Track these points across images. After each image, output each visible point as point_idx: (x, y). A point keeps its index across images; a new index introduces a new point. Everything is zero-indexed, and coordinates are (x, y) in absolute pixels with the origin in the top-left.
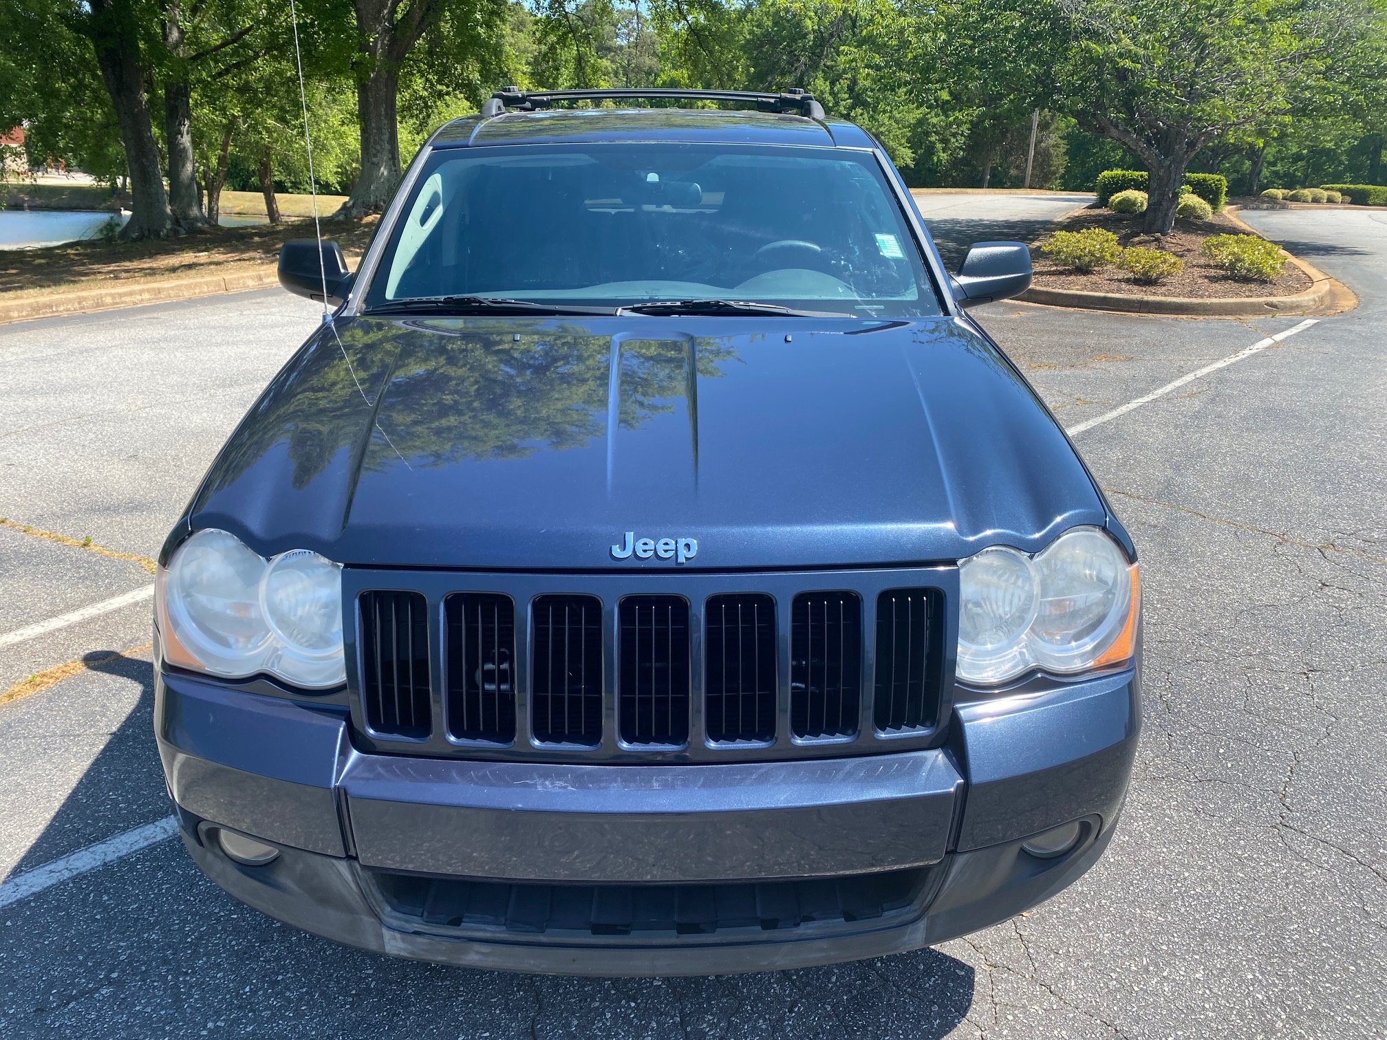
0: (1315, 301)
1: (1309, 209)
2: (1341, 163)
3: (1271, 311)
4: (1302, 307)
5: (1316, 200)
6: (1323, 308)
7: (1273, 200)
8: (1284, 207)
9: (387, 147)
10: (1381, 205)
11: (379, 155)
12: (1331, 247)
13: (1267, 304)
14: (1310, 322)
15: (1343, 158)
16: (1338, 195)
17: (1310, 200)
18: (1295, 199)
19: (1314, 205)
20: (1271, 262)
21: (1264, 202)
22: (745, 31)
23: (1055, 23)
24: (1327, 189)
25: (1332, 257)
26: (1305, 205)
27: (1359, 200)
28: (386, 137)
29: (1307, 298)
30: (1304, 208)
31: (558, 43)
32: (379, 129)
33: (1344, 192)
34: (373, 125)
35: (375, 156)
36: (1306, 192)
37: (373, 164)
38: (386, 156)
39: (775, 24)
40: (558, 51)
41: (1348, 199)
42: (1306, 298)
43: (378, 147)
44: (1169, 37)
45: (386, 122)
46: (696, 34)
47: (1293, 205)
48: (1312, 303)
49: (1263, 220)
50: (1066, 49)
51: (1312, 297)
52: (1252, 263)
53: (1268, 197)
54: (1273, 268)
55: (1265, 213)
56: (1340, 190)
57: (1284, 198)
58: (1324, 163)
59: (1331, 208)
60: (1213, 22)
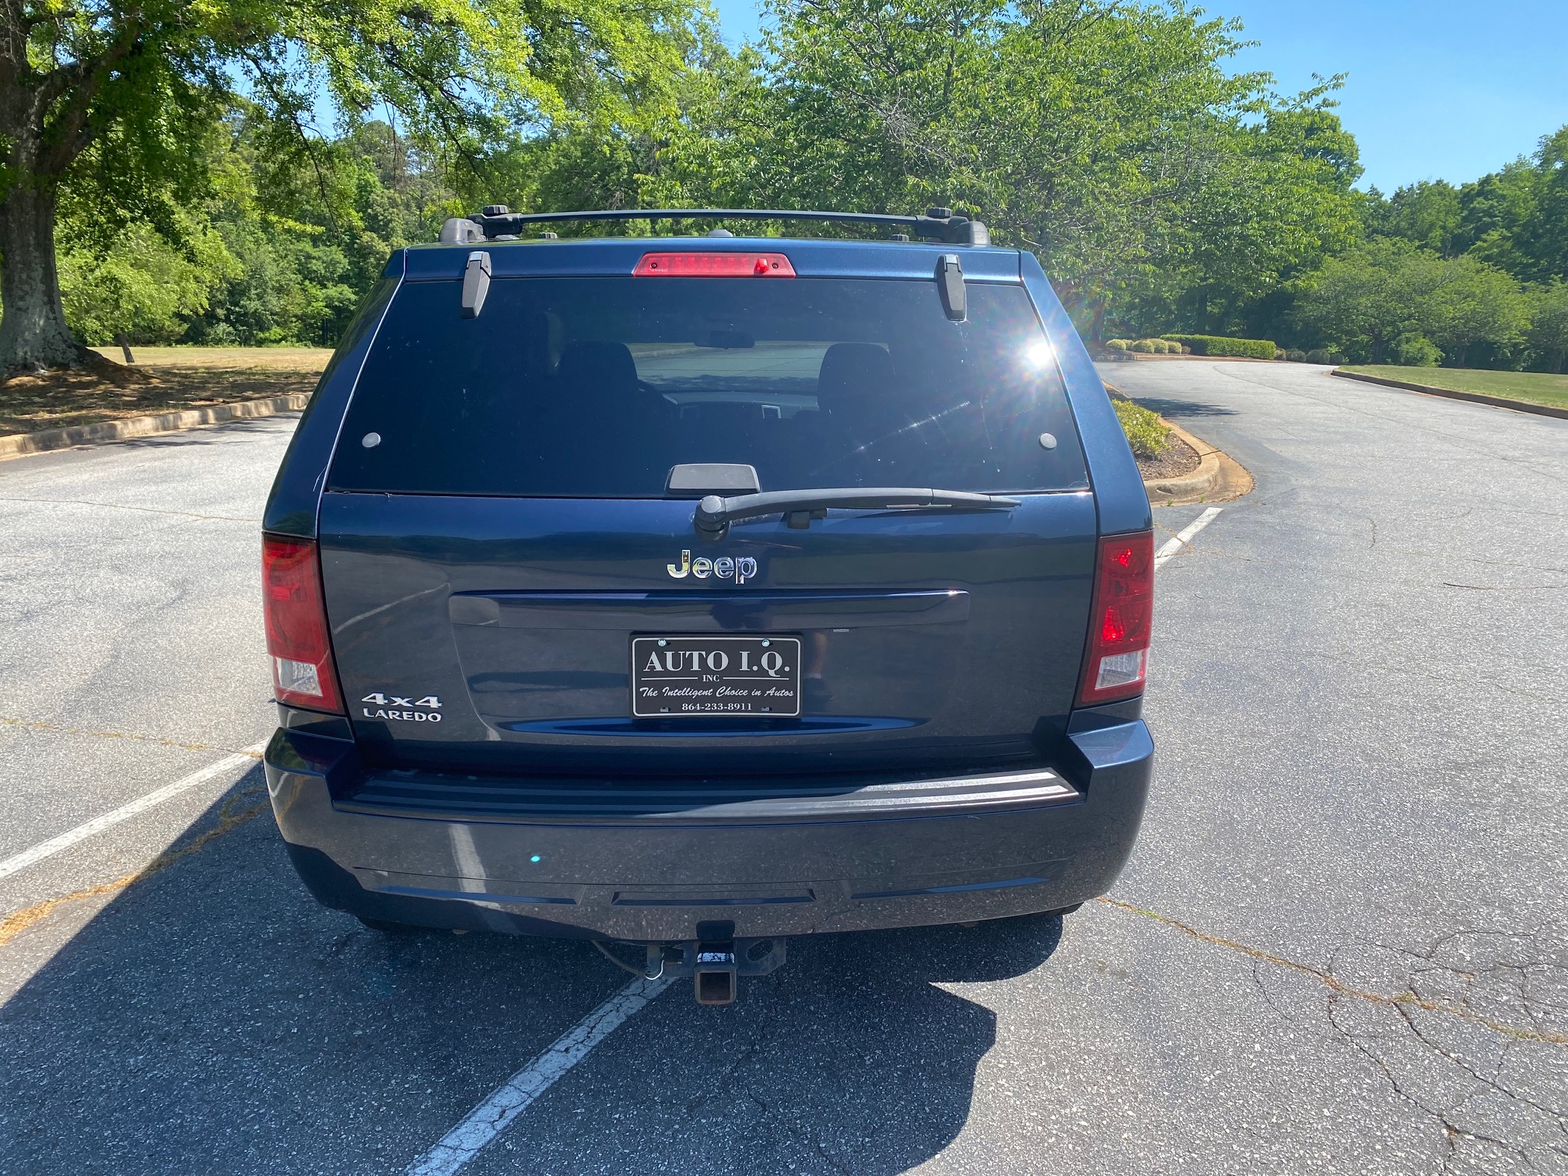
0: (1209, 481)
1: (1153, 360)
2: (1171, 312)
3: (1164, 496)
4: (1197, 490)
5: (1159, 351)
6: (1219, 490)
7: (1117, 350)
8: (1130, 359)
9: (42, 287)
10: (1218, 355)
11: (27, 298)
12: (1194, 405)
13: (1159, 489)
14: (1212, 511)
15: (1173, 307)
16: (1178, 345)
17: (1153, 350)
18: (1139, 349)
19: (1157, 356)
20: (1154, 435)
21: (1110, 353)
22: (550, 160)
23: (885, 149)
24: (1167, 339)
25: (1199, 418)
26: (1149, 356)
27: (1198, 350)
28: (38, 273)
29: (1201, 479)
30: (1148, 360)
31: (290, 161)
32: (27, 265)
33: (1184, 342)
34: (17, 258)
35: (22, 298)
36: (1149, 342)
37: (19, 309)
38: (37, 299)
39: (584, 155)
40: (292, 171)
41: (1188, 349)
42: (1198, 478)
43: (26, 287)
44: (1013, 173)
45: (36, 254)
46: (468, 157)
47: (1139, 356)
48: (1207, 484)
49: (1116, 373)
50: (900, 183)
51: (1206, 477)
52: (1134, 436)
53: (1113, 347)
54: (1157, 442)
55: (1114, 365)
56: (1180, 340)
57: (1129, 349)
58: (1156, 313)
59: (1173, 359)
60: (1060, 158)
